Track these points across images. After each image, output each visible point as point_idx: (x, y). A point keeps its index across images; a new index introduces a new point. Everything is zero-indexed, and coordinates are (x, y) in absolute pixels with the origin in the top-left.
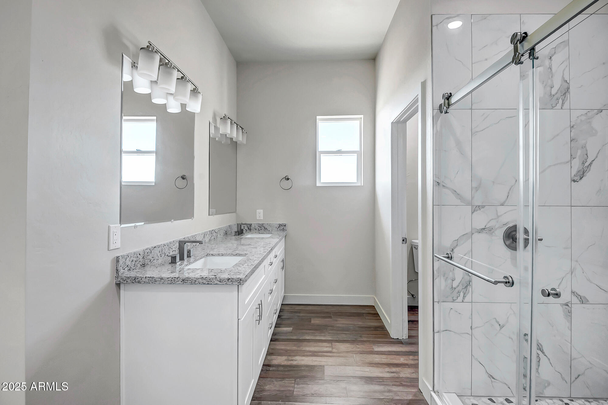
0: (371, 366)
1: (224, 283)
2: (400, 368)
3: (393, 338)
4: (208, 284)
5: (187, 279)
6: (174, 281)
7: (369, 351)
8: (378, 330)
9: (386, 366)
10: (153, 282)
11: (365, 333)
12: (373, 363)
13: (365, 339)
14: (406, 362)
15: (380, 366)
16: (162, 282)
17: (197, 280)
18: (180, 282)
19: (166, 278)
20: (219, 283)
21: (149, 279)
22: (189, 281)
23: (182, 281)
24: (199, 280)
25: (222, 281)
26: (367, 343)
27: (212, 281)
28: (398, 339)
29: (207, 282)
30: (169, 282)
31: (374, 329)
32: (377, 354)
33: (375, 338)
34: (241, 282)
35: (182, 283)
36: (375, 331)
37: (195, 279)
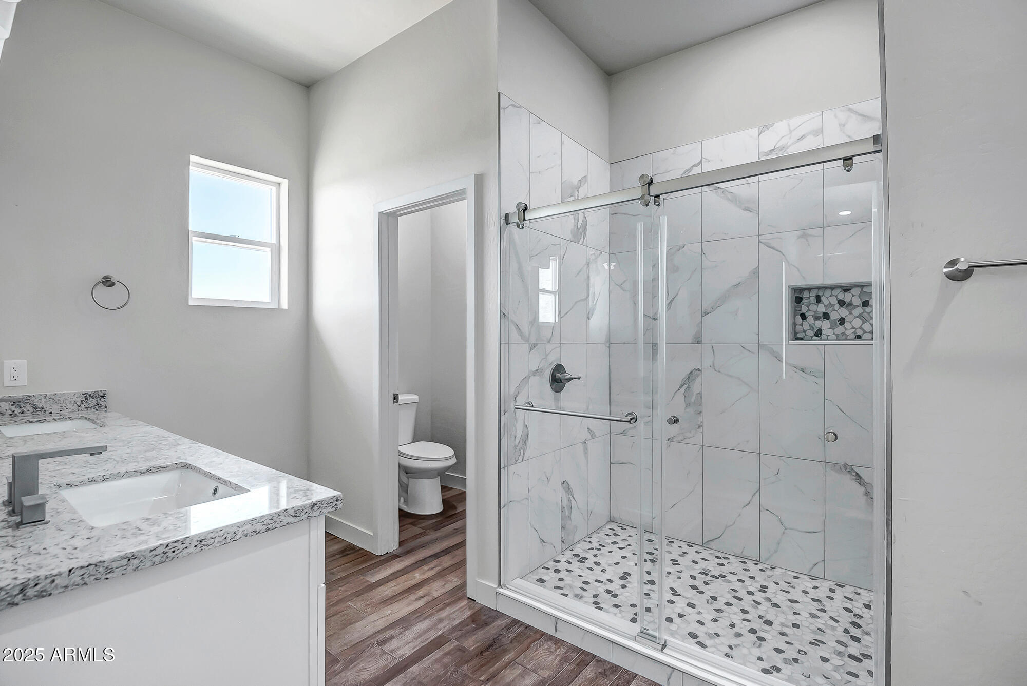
0: (388, 603)
1: (300, 518)
2: (425, 587)
3: (381, 555)
4: (267, 530)
5: (212, 535)
6: (174, 552)
7: (366, 588)
8: (347, 554)
9: (407, 594)
10: (98, 576)
11: (335, 566)
12: (387, 600)
13: (342, 575)
14: (425, 576)
15: (400, 598)
16: (134, 567)
17: (238, 529)
18: (191, 549)
19: (145, 551)
20: (292, 520)
21: (82, 571)
22: (216, 540)
23: (196, 544)
24: (244, 529)
25: (298, 515)
26: (351, 577)
27: (276, 522)
28: (387, 553)
29: (265, 527)
30: (157, 559)
31: (341, 555)
32: (380, 586)
33: (355, 565)
34: (338, 503)
35: (198, 549)
36: (345, 557)
37: (234, 529)
